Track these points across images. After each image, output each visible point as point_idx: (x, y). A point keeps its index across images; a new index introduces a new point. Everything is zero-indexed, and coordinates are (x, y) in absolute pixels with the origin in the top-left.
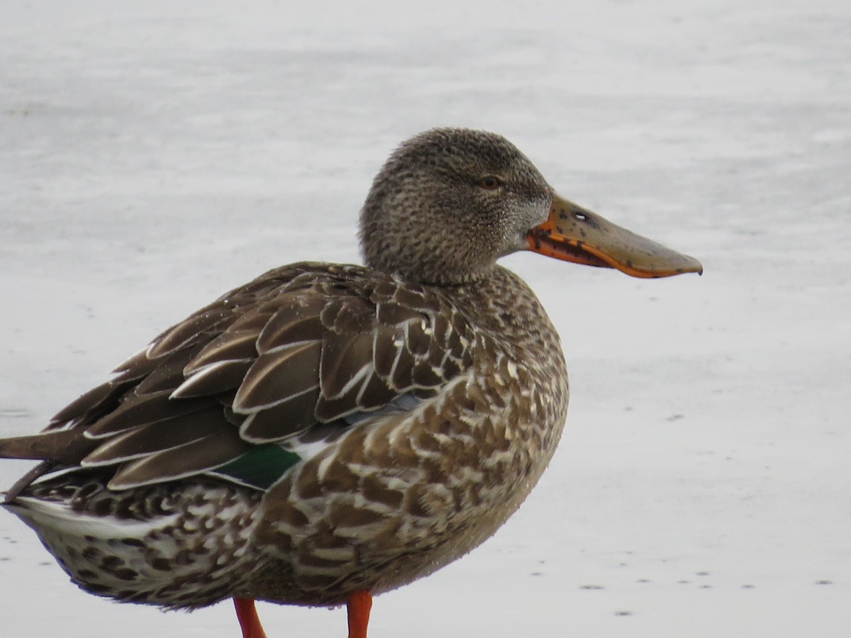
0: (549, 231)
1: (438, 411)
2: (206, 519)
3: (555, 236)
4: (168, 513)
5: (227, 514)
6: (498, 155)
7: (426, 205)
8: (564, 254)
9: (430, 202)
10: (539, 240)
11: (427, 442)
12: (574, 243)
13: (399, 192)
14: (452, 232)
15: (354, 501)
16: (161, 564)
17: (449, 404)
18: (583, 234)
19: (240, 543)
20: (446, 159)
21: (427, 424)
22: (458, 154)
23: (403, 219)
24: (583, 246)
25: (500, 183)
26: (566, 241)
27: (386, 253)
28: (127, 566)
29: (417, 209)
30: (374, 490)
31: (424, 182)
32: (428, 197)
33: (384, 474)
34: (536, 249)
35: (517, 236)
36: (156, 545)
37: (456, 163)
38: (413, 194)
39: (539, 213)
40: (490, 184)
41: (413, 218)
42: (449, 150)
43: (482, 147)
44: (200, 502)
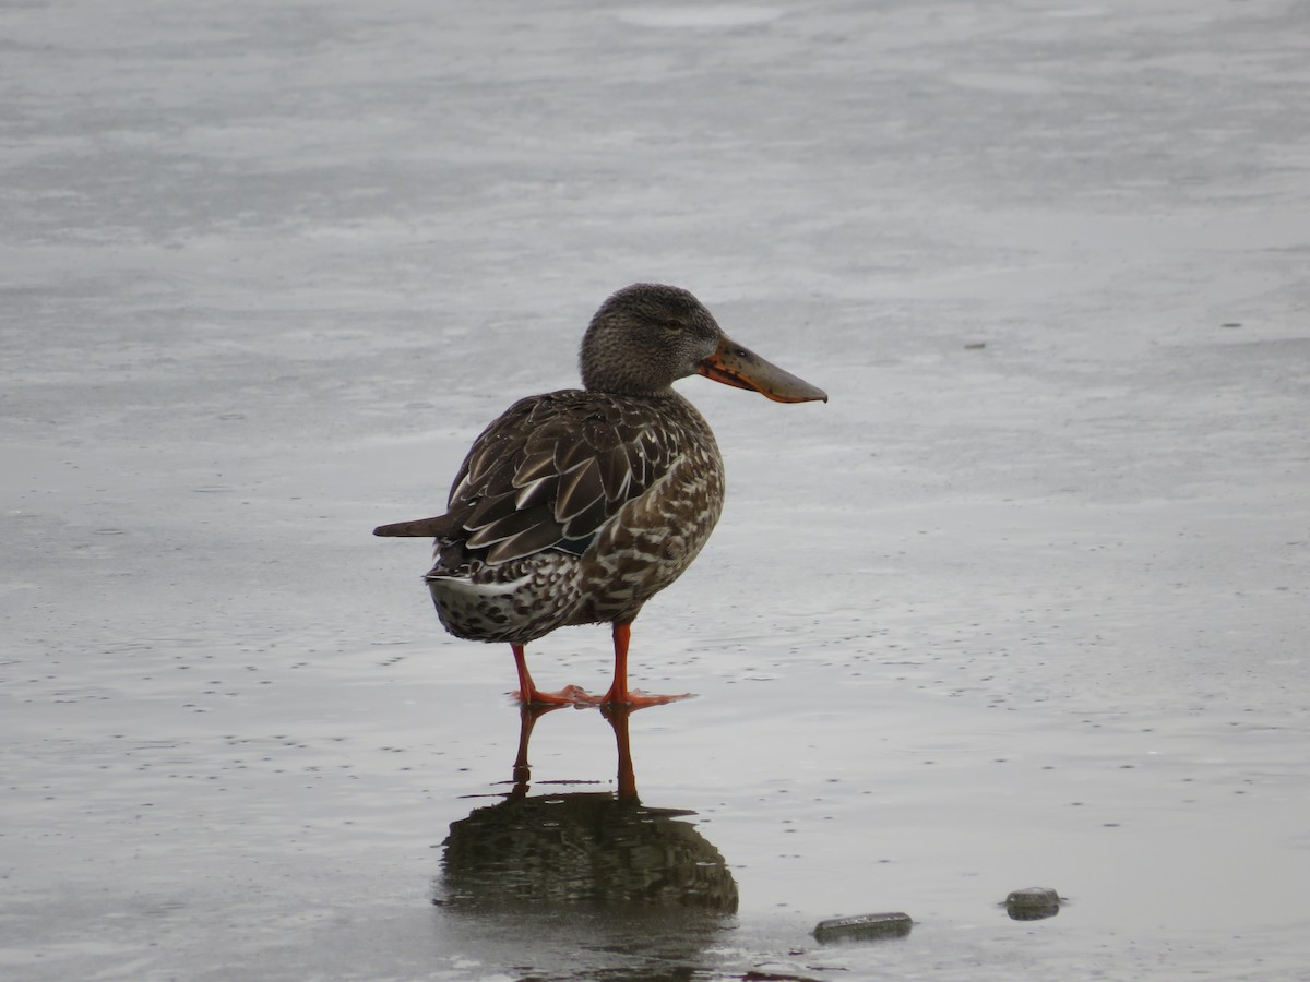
0: (716, 363)
1: (669, 484)
2: (551, 575)
3: (720, 366)
4: (525, 575)
5: (562, 570)
6: (679, 305)
7: (623, 339)
8: (726, 380)
9: (627, 336)
10: (708, 368)
11: (669, 508)
12: (732, 372)
13: (606, 327)
14: (641, 360)
15: (633, 555)
16: (522, 611)
17: (675, 480)
18: (740, 367)
19: (571, 589)
20: (640, 307)
21: (665, 494)
22: (648, 304)
23: (608, 348)
24: (739, 375)
25: (681, 326)
26: (727, 370)
27: (596, 371)
28: (503, 613)
29: (617, 341)
30: (644, 545)
31: (624, 322)
32: (625, 333)
33: (649, 533)
34: (706, 374)
35: (691, 365)
36: (521, 597)
37: (647, 310)
38: (615, 330)
39: (709, 348)
40: (674, 325)
41: (613, 348)
42: (642, 301)
43: (667, 299)
44: (545, 564)
